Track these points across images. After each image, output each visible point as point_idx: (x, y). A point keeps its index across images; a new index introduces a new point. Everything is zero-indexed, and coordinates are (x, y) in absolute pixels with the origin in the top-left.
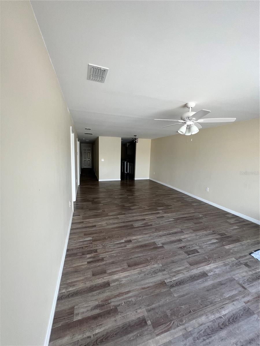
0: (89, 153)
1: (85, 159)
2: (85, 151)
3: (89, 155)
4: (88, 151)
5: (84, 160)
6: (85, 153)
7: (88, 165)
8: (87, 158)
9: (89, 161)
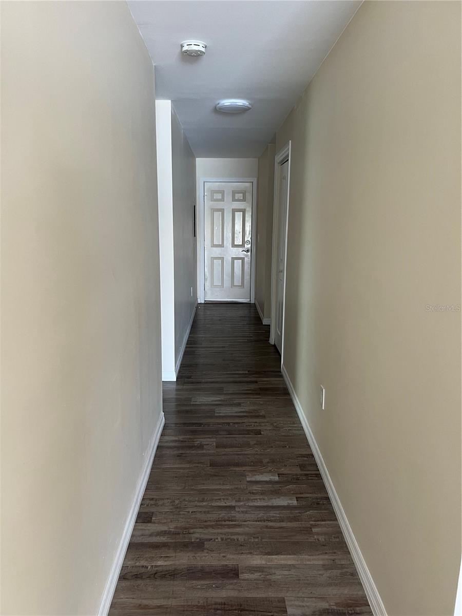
0: (239, 215)
1: (217, 252)
2: (220, 205)
3: (238, 227)
4: (234, 200)
5: (213, 259)
6: (217, 215)
7: (233, 285)
8: (228, 242)
9: (238, 263)
